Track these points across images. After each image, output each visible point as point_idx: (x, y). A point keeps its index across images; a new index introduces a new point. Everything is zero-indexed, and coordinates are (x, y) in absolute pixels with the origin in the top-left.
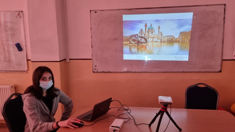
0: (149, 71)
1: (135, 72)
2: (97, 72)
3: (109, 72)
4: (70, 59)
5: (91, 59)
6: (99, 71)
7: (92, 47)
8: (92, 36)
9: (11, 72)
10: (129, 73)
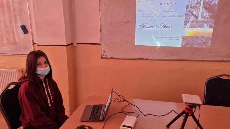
0: (163, 59)
1: (147, 60)
2: (106, 58)
3: (118, 59)
4: (77, 44)
5: (100, 44)
6: (108, 57)
7: (101, 31)
8: (100, 18)
9: (17, 55)
10: (141, 60)
